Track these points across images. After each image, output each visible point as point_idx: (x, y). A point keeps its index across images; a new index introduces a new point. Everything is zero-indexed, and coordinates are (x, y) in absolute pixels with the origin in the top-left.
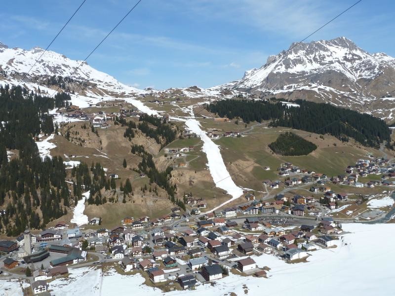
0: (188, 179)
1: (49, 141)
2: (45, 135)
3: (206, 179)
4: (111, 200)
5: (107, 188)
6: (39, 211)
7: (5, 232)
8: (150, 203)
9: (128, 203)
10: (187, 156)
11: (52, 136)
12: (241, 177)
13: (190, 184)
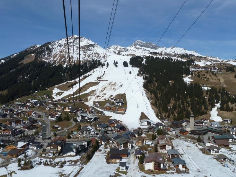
1: (189, 78)
2: (186, 75)
5: (232, 103)
6: (190, 110)
7: (172, 118)
11: (190, 76)
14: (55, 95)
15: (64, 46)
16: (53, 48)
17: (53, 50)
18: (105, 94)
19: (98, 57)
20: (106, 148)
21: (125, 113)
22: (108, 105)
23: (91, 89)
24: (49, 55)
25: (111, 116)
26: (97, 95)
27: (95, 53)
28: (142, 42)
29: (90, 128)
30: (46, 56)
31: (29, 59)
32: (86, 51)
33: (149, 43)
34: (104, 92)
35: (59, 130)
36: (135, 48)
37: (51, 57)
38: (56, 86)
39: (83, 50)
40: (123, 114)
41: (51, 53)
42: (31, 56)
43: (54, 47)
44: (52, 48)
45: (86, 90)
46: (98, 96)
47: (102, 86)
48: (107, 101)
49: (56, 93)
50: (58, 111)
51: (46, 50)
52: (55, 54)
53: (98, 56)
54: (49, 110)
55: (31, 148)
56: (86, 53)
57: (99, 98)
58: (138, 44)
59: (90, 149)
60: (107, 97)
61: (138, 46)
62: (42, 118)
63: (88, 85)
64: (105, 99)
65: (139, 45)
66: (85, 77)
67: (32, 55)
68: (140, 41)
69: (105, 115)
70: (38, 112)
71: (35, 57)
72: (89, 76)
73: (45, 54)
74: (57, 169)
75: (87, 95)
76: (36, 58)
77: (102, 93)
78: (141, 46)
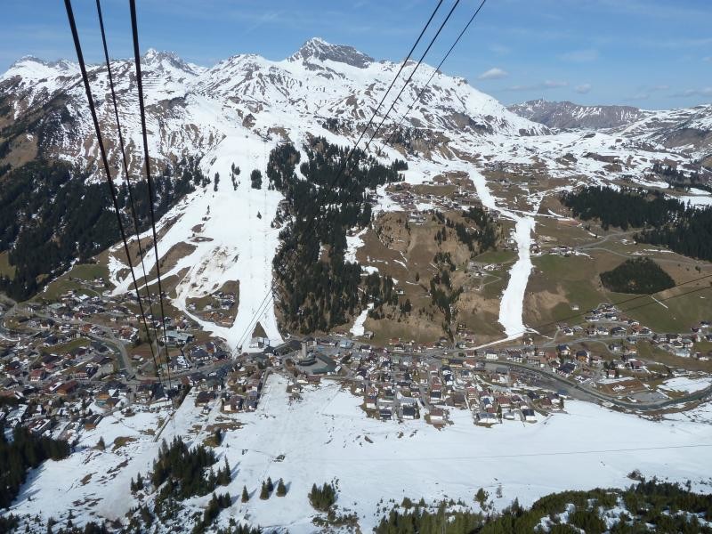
0: (473, 306)
1: (360, 237)
2: (360, 228)
3: (492, 310)
4: (389, 316)
5: (390, 304)
6: (328, 316)
8: (422, 327)
9: (403, 323)
10: (488, 277)
11: (365, 231)
12: (535, 313)
13: (473, 313)
14: (115, 277)
15: (106, 103)
16: (80, 115)
17: (81, 122)
18: (206, 280)
19: (195, 140)
20: (197, 390)
21: (232, 325)
22: (209, 307)
23: (182, 263)
24: (71, 136)
25: (211, 332)
26: (192, 282)
27: (188, 128)
28: (326, 43)
29: (181, 359)
30: (66, 142)
31: (23, 151)
32: (165, 120)
33: (346, 49)
34: (205, 274)
35: (141, 363)
36: (304, 64)
37: (79, 144)
38: (112, 249)
39: (158, 118)
40: (229, 327)
41: (76, 130)
42: (27, 140)
43: (81, 111)
44: (76, 114)
45: (172, 266)
46: (194, 285)
47: (202, 258)
48: (208, 299)
49: (115, 272)
50: (132, 325)
51: (62, 122)
52: (86, 135)
53: (197, 136)
54: (117, 322)
55: (121, 394)
56: (166, 128)
57: (196, 289)
58: (314, 51)
59: (182, 392)
60: (209, 288)
61: (313, 60)
62: (109, 337)
63: (176, 252)
64: (205, 293)
65: (317, 54)
66: (169, 225)
67: (29, 136)
68: (319, 40)
69: (204, 329)
70: (99, 326)
71: (39, 144)
72: (175, 220)
73: (63, 136)
74: (154, 414)
75: (174, 280)
76: (40, 151)
77: (202, 276)
78: (323, 58)
